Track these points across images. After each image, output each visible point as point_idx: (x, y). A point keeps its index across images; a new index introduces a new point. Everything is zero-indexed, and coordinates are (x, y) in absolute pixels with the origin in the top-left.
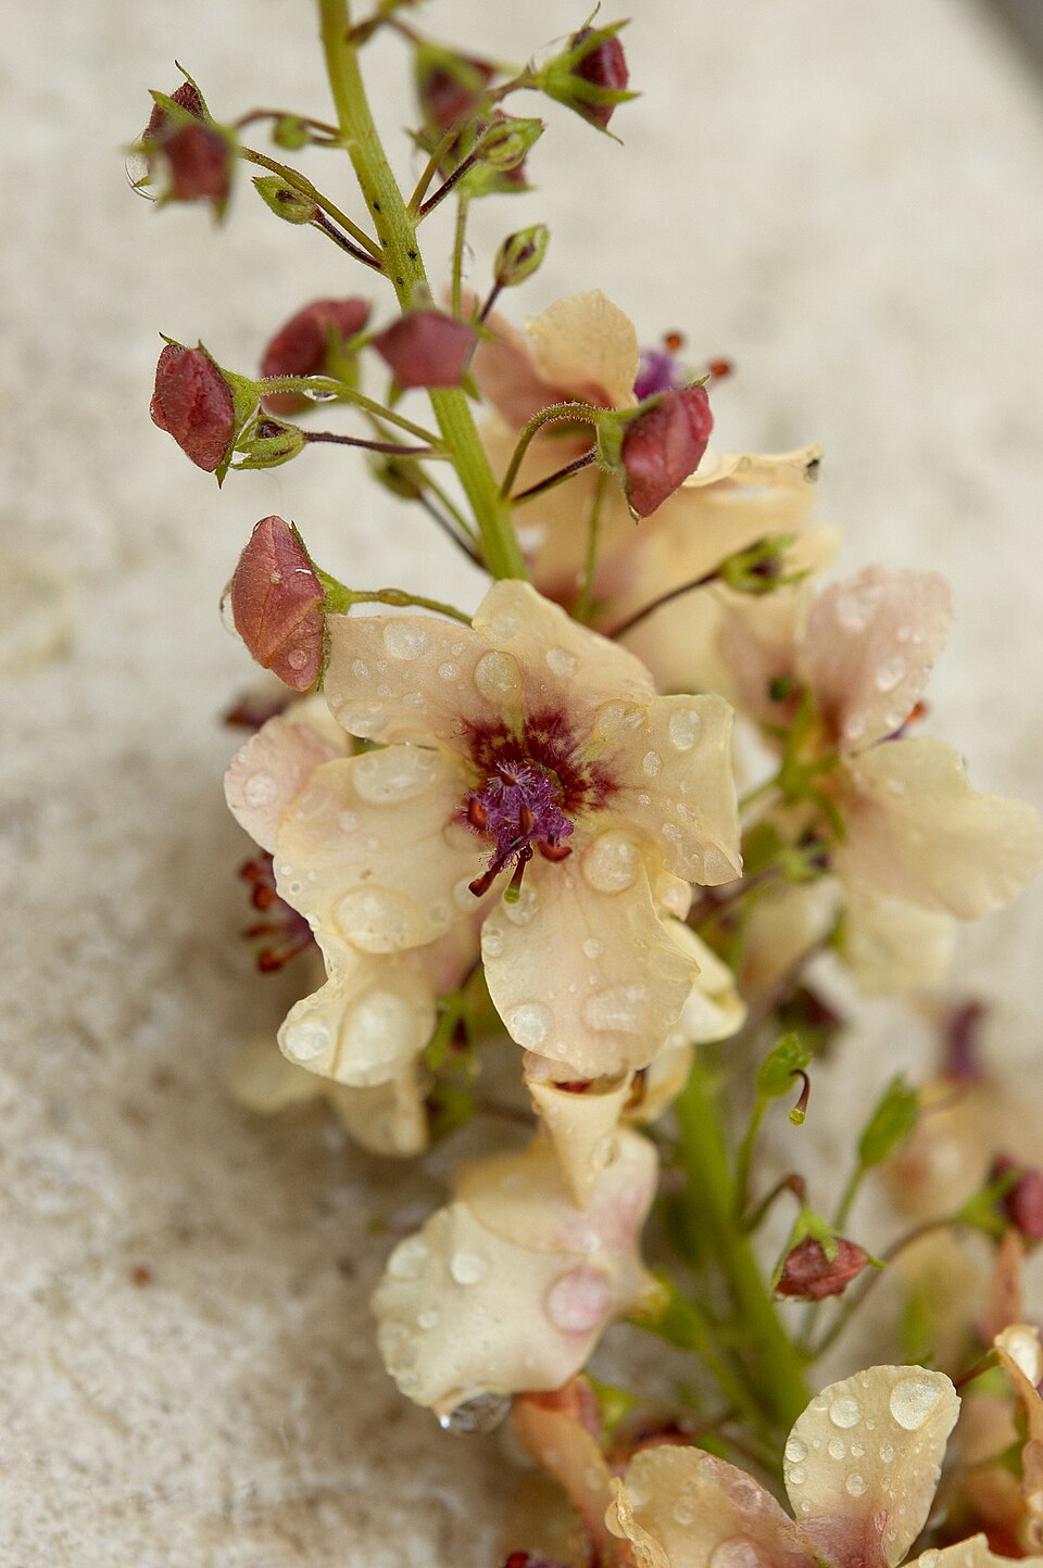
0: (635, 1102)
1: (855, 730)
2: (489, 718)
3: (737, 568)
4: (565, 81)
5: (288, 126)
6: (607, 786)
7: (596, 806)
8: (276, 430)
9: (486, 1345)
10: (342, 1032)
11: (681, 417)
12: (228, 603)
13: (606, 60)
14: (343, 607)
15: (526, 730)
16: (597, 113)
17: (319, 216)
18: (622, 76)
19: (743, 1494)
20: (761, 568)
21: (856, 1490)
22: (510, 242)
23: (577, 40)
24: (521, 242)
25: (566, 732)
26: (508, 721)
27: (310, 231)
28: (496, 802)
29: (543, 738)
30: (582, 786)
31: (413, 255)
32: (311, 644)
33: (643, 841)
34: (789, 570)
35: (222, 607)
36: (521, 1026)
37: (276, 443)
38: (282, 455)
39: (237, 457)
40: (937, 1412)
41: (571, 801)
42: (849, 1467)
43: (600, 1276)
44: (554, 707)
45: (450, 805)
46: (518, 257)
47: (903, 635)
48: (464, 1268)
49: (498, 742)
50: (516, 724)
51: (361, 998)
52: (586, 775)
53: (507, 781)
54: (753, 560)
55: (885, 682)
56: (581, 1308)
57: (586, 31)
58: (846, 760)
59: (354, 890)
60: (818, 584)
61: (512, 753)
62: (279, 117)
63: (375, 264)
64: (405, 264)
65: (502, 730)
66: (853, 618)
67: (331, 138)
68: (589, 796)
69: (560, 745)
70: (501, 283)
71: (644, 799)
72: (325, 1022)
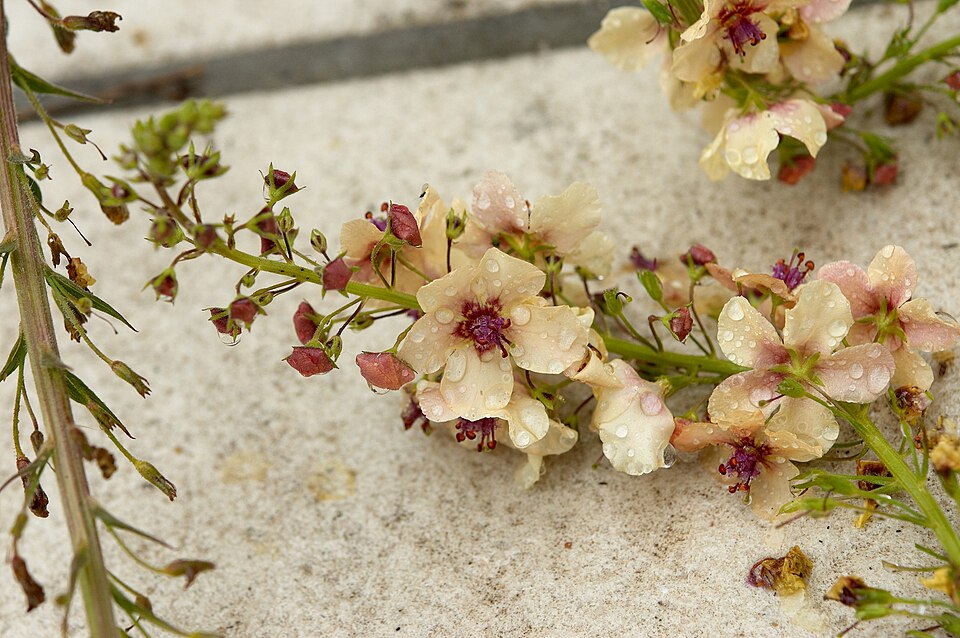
0: (600, 355)
1: (521, 223)
2: (455, 326)
3: (452, 232)
4: (278, 192)
5: (246, 280)
6: (496, 302)
7: (500, 309)
8: (331, 342)
9: (649, 439)
10: (526, 429)
11: (398, 215)
12: (374, 387)
13: (279, 177)
14: (396, 352)
15: (465, 316)
16: (293, 189)
17: (274, 293)
18: (286, 175)
19: (737, 381)
20: (456, 224)
21: (753, 345)
22: (312, 242)
23: (267, 182)
24: (314, 239)
25: (473, 304)
26: (460, 321)
27: (277, 298)
28: (482, 335)
29: (470, 312)
30: (492, 309)
31: (302, 270)
32: (403, 366)
33: (517, 301)
34: (461, 217)
35: (375, 391)
36: (556, 369)
37: (335, 344)
38: (339, 345)
39: (333, 358)
40: (742, 306)
41: (494, 315)
42: (745, 344)
43: (647, 394)
44: (463, 303)
45: (474, 355)
46: (318, 242)
47: (500, 192)
48: (622, 433)
49: (464, 327)
50: (461, 318)
51: (520, 417)
52: (489, 306)
53: (477, 327)
54: (452, 226)
55: (511, 205)
56: (654, 404)
57: (266, 178)
58: (529, 232)
59: (485, 400)
60: (470, 211)
61: (469, 324)
62: (242, 281)
63: (298, 284)
64: (303, 274)
65: (461, 324)
66: (485, 205)
67: (255, 271)
68: (496, 309)
69: (475, 308)
70: (324, 252)
71: (507, 292)
72: (520, 431)
